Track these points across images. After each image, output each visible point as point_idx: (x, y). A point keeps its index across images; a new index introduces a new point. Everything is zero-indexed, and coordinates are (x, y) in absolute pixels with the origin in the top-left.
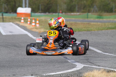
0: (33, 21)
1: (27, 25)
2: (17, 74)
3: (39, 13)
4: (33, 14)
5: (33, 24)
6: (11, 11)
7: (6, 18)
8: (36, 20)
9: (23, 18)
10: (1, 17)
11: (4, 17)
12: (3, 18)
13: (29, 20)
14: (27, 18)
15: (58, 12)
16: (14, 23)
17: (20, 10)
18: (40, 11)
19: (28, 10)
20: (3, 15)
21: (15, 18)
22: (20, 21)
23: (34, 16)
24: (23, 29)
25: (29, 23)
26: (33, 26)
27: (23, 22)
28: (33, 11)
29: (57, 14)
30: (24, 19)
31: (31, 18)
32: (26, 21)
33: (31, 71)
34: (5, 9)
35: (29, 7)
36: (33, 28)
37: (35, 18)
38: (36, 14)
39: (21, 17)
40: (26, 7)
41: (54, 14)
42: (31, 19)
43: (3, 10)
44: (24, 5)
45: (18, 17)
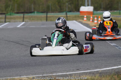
0: (96, 19)
1: (90, 23)
2: (80, 68)
3: (101, 11)
4: (95, 12)
5: (96, 22)
6: (74, 10)
7: (70, 16)
8: (98, 18)
9: (85, 16)
10: (65, 15)
11: (68, 15)
12: (67, 17)
13: (91, 18)
14: (89, 16)
15: (120, 9)
16: (77, 21)
17: (83, 9)
18: (102, 9)
19: (90, 9)
20: (66, 14)
21: (78, 17)
22: (83, 19)
23: (96, 14)
24: (86, 26)
25: (91, 20)
26: (95, 23)
27: (86, 20)
28: (95, 9)
29: (118, 11)
30: (87, 17)
31: (93, 16)
32: (88, 19)
33: (93, 66)
34: (69, 8)
35: (91, 6)
37: (97, 16)
38: (99, 12)
39: (83, 16)
40: (88, 5)
41: (115, 11)
42: (93, 17)
43: (67, 10)
44: (86, 4)
45: (81, 16)
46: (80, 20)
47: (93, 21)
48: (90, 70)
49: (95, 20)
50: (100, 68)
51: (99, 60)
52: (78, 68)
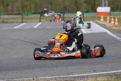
0: (113, 19)
1: (107, 24)
2: (97, 70)
3: (118, 11)
4: (112, 13)
5: (113, 22)
6: (91, 11)
8: (115, 19)
9: (102, 17)
11: (85, 16)
13: (108, 18)
14: (106, 17)
16: (94, 22)
17: (100, 9)
18: (119, 10)
19: (107, 9)
20: (83, 15)
21: (95, 17)
22: (100, 20)
24: (103, 27)
25: (108, 21)
26: (112, 24)
27: (103, 21)
28: (112, 10)
30: (104, 18)
31: (110, 16)
32: (105, 19)
33: (110, 67)
34: (86, 8)
35: (108, 6)
36: (112, 26)
37: (114, 16)
38: (116, 13)
39: (100, 16)
40: (105, 6)
42: (110, 18)
43: (84, 10)
44: (103, 4)
45: (98, 16)
46: (97, 21)
47: (110, 22)
48: (106, 71)
49: (112, 21)
50: (117, 70)
51: (116, 62)
52: (94, 70)
